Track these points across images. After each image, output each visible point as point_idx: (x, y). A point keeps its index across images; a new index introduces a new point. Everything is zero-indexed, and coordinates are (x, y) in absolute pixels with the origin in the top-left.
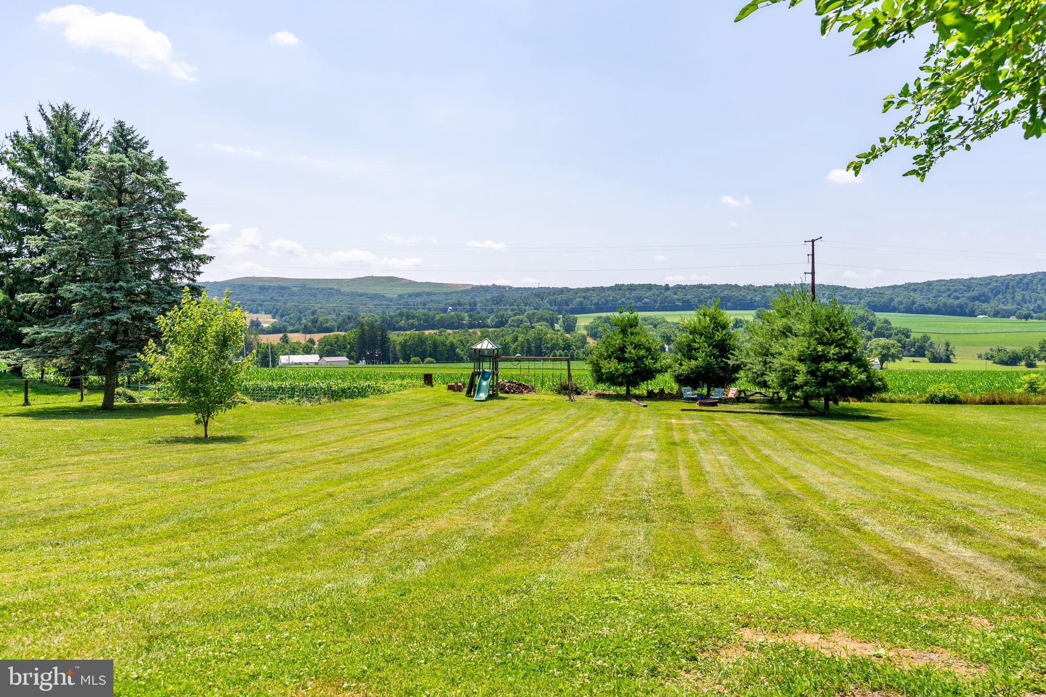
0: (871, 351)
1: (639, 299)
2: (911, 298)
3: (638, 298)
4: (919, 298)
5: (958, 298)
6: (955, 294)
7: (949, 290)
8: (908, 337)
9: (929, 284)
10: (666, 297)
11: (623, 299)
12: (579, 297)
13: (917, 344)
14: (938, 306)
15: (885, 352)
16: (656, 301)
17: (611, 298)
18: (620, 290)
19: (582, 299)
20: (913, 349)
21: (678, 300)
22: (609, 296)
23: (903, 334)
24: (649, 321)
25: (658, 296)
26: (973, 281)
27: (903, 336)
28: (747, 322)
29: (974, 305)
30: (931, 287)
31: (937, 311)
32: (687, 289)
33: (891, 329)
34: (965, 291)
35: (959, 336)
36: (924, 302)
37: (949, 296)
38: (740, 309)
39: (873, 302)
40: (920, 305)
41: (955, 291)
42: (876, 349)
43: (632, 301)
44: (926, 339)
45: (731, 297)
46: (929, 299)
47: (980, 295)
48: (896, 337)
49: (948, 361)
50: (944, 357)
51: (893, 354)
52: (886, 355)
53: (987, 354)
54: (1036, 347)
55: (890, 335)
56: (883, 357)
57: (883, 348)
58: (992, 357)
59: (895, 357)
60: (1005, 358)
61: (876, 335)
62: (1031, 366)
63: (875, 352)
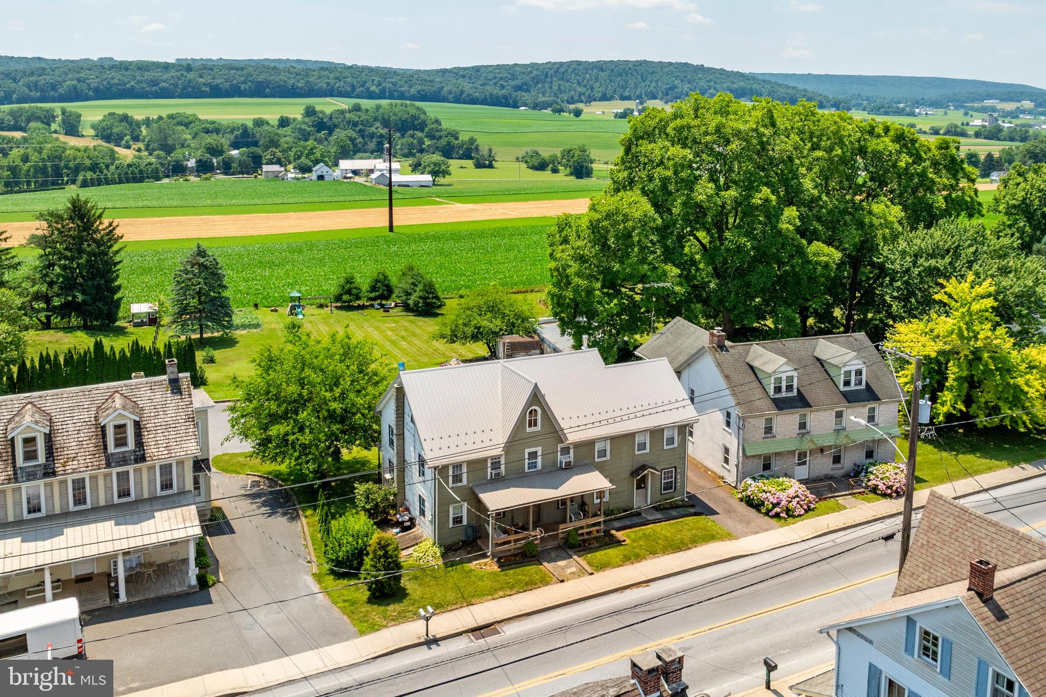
0: (425, 167)
1: (154, 83)
2: (460, 87)
3: (152, 81)
4: (467, 87)
5: (503, 87)
6: (501, 82)
7: (495, 78)
8: (457, 139)
9: (477, 69)
10: (190, 81)
11: (133, 83)
12: (72, 79)
13: (465, 146)
14: (485, 96)
15: (437, 168)
16: (176, 86)
17: (116, 81)
18: (127, 69)
19: (75, 82)
20: (461, 152)
21: (205, 84)
22: (113, 78)
23: (452, 135)
24: (178, 119)
25: (179, 79)
26: (516, 68)
27: (452, 138)
28: (295, 120)
29: (517, 96)
30: (479, 74)
31: (484, 102)
32: (215, 70)
33: (441, 130)
34: (510, 79)
35: (502, 136)
36: (471, 91)
37: (495, 84)
38: (280, 97)
39: (423, 91)
40: (469, 95)
41: (501, 79)
42: (429, 165)
43: (145, 86)
44: (472, 141)
45: (269, 82)
46: (477, 88)
47: (523, 84)
48: (446, 139)
49: (491, 166)
50: (487, 162)
51: (443, 170)
52: (438, 172)
53: (523, 158)
54: (559, 155)
55: (441, 137)
56: (435, 173)
57: (435, 164)
58: (526, 162)
59: (446, 173)
60: (536, 164)
61: (427, 137)
62: (555, 171)
63: (428, 169)
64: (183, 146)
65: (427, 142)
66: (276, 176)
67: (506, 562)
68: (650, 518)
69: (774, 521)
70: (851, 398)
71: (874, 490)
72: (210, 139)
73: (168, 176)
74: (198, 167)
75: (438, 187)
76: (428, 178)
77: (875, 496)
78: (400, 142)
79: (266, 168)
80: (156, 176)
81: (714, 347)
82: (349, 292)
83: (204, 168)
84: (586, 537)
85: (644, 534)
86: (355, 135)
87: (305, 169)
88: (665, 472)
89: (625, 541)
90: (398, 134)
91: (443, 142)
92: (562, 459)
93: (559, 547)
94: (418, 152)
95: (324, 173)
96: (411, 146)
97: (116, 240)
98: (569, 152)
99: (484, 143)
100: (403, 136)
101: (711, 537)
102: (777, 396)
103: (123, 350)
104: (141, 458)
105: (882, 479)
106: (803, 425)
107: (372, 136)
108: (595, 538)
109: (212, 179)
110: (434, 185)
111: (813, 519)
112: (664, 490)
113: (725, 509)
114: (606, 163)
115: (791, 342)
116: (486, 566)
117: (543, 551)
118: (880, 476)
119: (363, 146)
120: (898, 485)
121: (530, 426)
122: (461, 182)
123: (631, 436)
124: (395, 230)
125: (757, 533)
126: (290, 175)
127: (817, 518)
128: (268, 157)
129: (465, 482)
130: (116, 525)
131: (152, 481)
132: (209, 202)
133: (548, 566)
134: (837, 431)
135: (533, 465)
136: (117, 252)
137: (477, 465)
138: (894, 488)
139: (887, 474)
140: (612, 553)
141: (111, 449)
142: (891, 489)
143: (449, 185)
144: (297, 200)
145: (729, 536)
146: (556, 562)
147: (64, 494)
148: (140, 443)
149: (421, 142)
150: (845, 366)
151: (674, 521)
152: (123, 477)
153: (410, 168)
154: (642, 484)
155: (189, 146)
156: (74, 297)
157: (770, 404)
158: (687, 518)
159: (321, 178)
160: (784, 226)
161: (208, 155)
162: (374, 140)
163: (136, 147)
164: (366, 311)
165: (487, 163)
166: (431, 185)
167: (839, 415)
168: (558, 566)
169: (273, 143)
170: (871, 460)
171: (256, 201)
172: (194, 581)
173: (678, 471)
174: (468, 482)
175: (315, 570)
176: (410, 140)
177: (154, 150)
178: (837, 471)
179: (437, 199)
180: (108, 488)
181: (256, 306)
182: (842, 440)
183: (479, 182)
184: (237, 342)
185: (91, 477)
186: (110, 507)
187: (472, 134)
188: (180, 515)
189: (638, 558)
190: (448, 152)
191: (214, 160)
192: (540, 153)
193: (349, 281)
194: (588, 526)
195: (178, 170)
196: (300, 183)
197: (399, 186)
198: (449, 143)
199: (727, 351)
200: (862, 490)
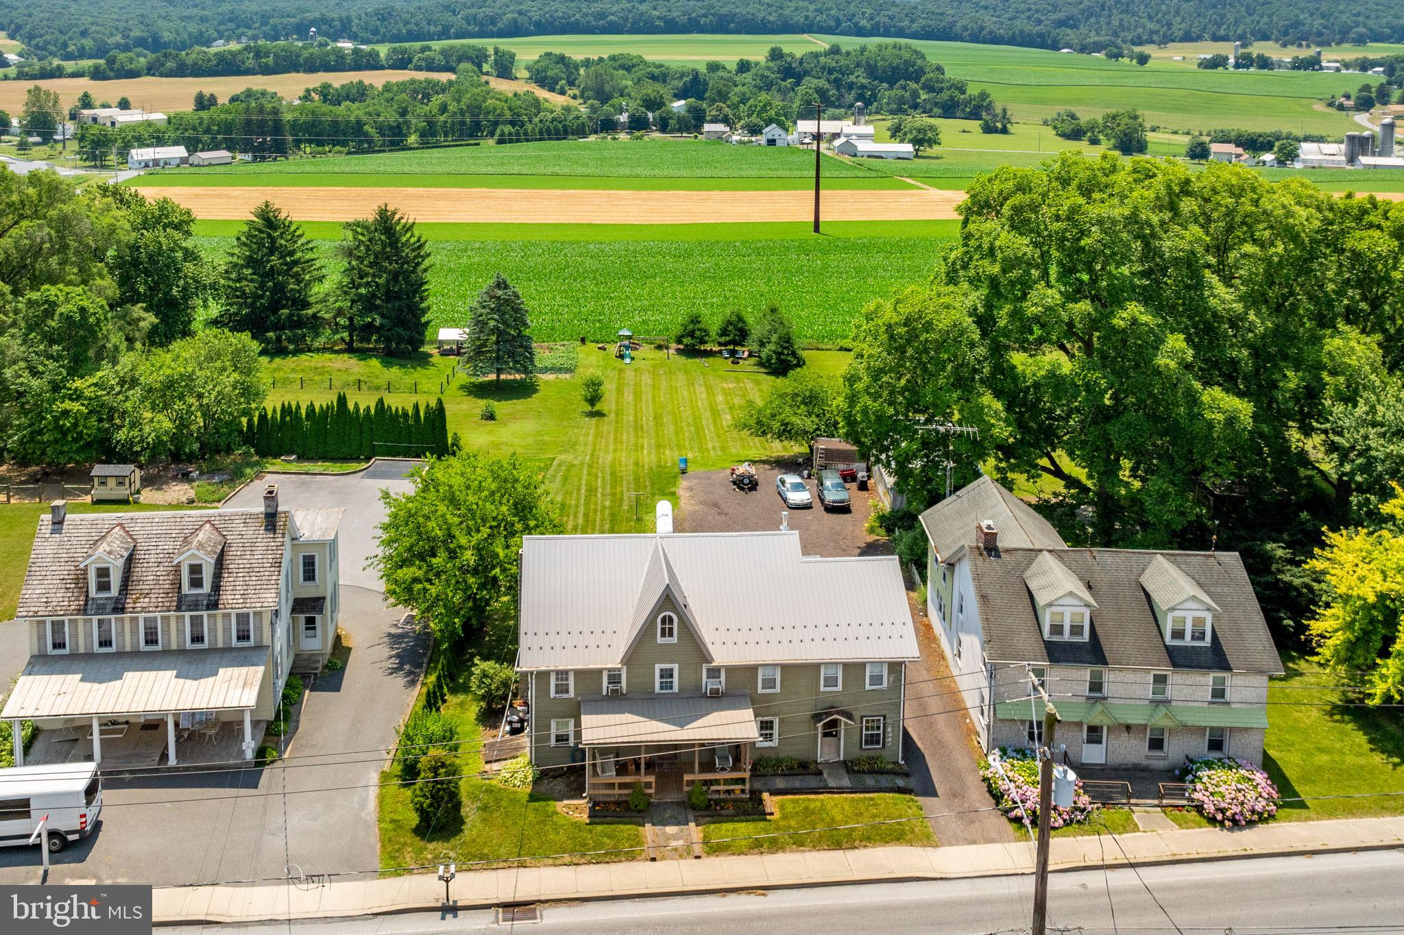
0: (905, 134)
2: (980, 22)
4: (989, 22)
5: (1039, 22)
7: (1029, 9)
8: (963, 92)
10: (641, 13)
11: (577, 16)
13: (973, 102)
14: (1014, 34)
15: (921, 136)
16: (627, 19)
17: (560, 14)
20: (968, 110)
21: (658, 17)
23: (957, 88)
24: (620, 62)
25: (630, 11)
27: (957, 92)
28: (756, 64)
29: (1059, 34)
30: (1007, 4)
31: (1012, 42)
33: (943, 81)
34: (1050, 12)
35: (1027, 89)
36: (994, 27)
37: (1029, 18)
38: (747, 33)
39: (929, 26)
40: (990, 33)
41: (1038, 12)
42: (911, 132)
43: (591, 19)
44: (984, 96)
45: (734, 15)
46: (1003, 23)
47: (1070, 17)
48: (949, 93)
49: (1004, 131)
50: (999, 125)
51: (930, 139)
52: (923, 140)
53: (1053, 120)
54: (1100, 121)
55: (941, 90)
56: (917, 142)
57: (919, 131)
58: (1055, 128)
59: (932, 142)
60: (1068, 131)
61: (923, 88)
62: (1094, 142)
63: (909, 136)
64: (622, 95)
65: (924, 96)
66: (720, 137)
67: (602, 812)
68: (832, 783)
69: (1010, 828)
70: (1181, 659)
71: (1199, 809)
72: (650, 89)
73: (596, 132)
74: (630, 122)
75: (921, 160)
76: (908, 148)
77: (1198, 818)
78: (887, 94)
79: (707, 127)
80: (581, 132)
81: (978, 548)
82: (691, 334)
83: (638, 124)
84: (723, 796)
85: (806, 808)
86: (827, 86)
87: (755, 130)
88: (867, 721)
89: (772, 814)
90: (885, 85)
91: (945, 96)
92: (708, 684)
93: (682, 805)
94: (910, 107)
95: (776, 137)
96: (901, 101)
97: (424, 258)
98: (1114, 117)
99: (999, 100)
100: (891, 87)
101: (897, 836)
102: (1055, 639)
103: (368, 408)
104: (213, 605)
105: (1212, 794)
106: (1096, 686)
107: (851, 86)
108: (735, 801)
109: (646, 138)
110: (917, 156)
111: (1072, 839)
112: (866, 743)
113: (951, 789)
114: (1175, 133)
115: (1106, 555)
116: (575, 810)
117: (659, 805)
118: (1211, 790)
119: (838, 99)
120: (1237, 809)
121: (663, 635)
122: (955, 154)
123: (815, 667)
124: (821, 229)
125: (974, 842)
126: (736, 138)
127: (1079, 838)
128: (714, 113)
129: (572, 694)
130: (177, 677)
131: (227, 630)
132: (627, 171)
133: (648, 830)
134: (1156, 703)
135: (667, 685)
136: (425, 270)
137: (588, 677)
138: (1228, 814)
139: (1222, 789)
140: (744, 829)
141: (186, 589)
142: (1224, 814)
143: (937, 158)
144: (731, 173)
145: (927, 840)
146: (665, 825)
147: (134, 632)
148: (216, 587)
149: (915, 95)
150: (1173, 609)
151: (862, 795)
152: (196, 622)
153: (889, 133)
154: (831, 730)
155: (629, 95)
156: (374, 320)
157: (1040, 649)
158: (882, 794)
159: (772, 142)
160: (1162, 361)
161: (643, 109)
162: (853, 92)
163: (571, 93)
164: (711, 359)
165: (997, 126)
166: (911, 156)
167: (1160, 680)
168: (664, 833)
169: (722, 96)
170: (1218, 755)
171: (683, 173)
172: (249, 755)
173: (889, 721)
174: (576, 694)
175: (386, 768)
176: (901, 92)
177: (589, 98)
178: (1155, 762)
179: (909, 181)
180: (180, 631)
181: (583, 340)
182: (1160, 719)
183: (980, 154)
184: (535, 391)
185: (162, 618)
186: (182, 652)
187: (983, 86)
188: (243, 678)
189: (775, 846)
190: (950, 110)
191: (650, 115)
192: (1078, 115)
193: (695, 320)
194: (726, 782)
195: (608, 126)
196: (743, 149)
197: (869, 156)
198: (952, 98)
199: (999, 557)
200: (1184, 802)
